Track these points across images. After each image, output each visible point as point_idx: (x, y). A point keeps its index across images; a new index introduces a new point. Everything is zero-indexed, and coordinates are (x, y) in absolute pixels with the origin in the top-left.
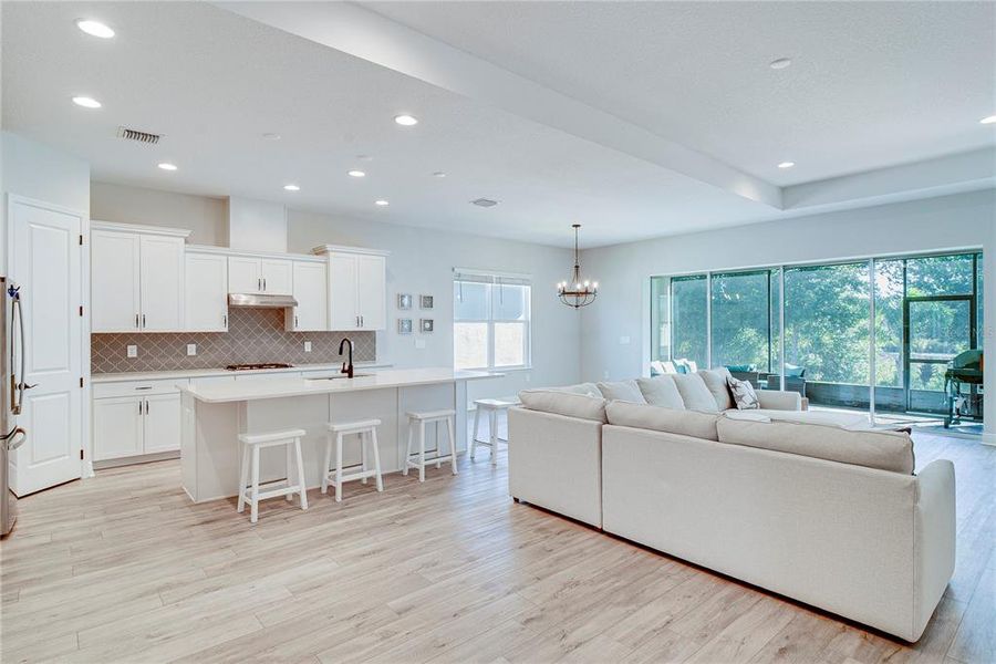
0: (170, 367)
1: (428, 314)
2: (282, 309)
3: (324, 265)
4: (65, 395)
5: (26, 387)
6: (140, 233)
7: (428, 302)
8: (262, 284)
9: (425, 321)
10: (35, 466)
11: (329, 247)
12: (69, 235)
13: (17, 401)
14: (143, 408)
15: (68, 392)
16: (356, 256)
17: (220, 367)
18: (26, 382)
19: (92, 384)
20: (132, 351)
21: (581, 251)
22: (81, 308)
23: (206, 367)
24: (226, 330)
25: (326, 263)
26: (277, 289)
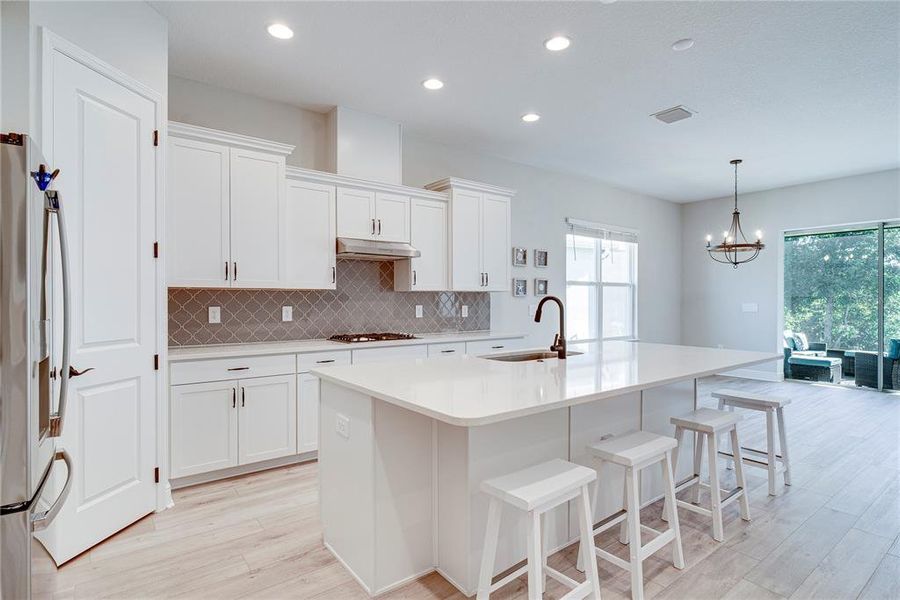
0: (263, 337)
1: (542, 273)
2: (391, 263)
3: (443, 205)
4: (133, 383)
5: (73, 373)
6: (229, 145)
7: (544, 259)
8: (376, 226)
9: (540, 282)
10: (88, 505)
11: (453, 181)
12: (139, 124)
13: (54, 408)
14: (238, 398)
15: (138, 378)
16: (481, 194)
17: (321, 337)
18: (73, 362)
19: (170, 362)
20: (215, 315)
21: (741, 195)
22: (156, 245)
23: (305, 338)
24: (333, 287)
25: (447, 202)
26: (394, 235)
